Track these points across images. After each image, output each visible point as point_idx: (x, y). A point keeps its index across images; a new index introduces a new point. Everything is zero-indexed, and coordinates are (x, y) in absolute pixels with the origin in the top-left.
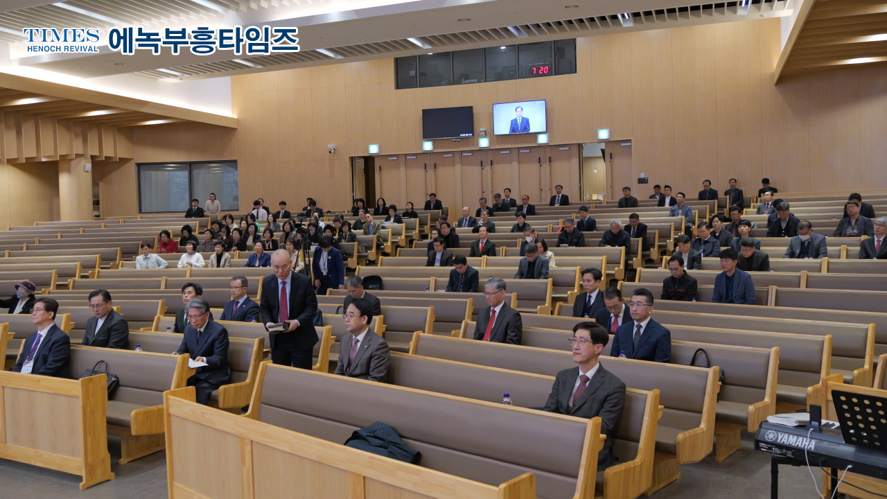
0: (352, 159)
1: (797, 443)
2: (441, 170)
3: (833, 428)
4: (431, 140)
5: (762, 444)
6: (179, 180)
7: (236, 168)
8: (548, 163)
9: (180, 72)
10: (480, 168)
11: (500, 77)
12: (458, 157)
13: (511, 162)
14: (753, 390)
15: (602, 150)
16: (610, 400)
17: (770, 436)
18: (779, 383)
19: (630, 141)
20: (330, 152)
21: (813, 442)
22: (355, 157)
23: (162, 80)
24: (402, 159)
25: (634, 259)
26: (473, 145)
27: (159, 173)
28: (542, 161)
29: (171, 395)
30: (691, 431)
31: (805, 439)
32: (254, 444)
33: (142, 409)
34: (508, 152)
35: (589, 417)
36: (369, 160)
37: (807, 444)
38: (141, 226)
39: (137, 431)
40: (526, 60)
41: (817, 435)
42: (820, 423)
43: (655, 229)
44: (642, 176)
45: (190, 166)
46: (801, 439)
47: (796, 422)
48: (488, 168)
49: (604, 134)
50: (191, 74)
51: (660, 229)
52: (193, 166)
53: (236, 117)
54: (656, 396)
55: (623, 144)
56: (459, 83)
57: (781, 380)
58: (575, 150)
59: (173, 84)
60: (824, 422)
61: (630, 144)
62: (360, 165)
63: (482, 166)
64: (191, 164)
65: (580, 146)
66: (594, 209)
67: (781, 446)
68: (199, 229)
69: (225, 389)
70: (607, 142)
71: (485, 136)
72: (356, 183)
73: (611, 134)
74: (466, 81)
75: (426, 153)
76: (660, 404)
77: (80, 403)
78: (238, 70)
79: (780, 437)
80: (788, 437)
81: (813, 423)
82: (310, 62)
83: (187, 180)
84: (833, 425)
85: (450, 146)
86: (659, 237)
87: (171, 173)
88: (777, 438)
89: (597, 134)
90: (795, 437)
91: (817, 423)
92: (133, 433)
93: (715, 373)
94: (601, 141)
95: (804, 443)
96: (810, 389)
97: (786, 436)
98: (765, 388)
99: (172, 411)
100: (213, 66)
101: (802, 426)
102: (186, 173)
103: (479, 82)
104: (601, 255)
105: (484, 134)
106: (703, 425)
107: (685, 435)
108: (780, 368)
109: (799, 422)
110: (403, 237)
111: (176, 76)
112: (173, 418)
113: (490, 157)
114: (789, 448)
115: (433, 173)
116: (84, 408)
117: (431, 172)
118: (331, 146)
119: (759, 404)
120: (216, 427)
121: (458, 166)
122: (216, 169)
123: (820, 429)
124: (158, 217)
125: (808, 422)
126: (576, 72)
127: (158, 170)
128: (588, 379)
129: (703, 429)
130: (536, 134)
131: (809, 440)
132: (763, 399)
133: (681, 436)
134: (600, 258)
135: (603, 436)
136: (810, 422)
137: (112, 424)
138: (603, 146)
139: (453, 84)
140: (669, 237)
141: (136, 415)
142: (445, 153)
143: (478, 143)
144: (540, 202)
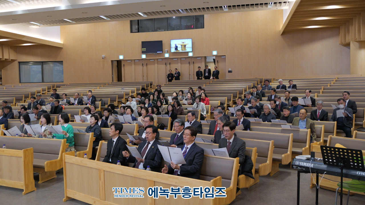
0: (112, 61)
1: (307, 165)
2: (149, 66)
3: (318, 160)
4: (145, 54)
5: (294, 166)
6: (34, 69)
7: (62, 64)
8: (193, 64)
9: (39, 23)
10: (165, 65)
11: (173, 29)
12: (156, 61)
13: (178, 64)
14: (283, 149)
15: (213, 59)
16: (241, 149)
17: (297, 163)
18: (293, 147)
19: (225, 56)
20: (103, 58)
21: (312, 164)
22: (113, 60)
23: (31, 26)
24: (133, 61)
25: (230, 102)
26: (163, 56)
27: (26, 66)
28: (190, 63)
29: (66, 154)
30: (264, 164)
31: (309, 164)
32: (105, 171)
33: (49, 161)
34: (177, 59)
35: (235, 158)
36: (119, 62)
37: (310, 165)
38: (22, 88)
39: (47, 170)
40: (184, 23)
41: (313, 162)
42: (314, 158)
43: (237, 90)
44: (230, 70)
45: (42, 63)
46: (308, 164)
47: (306, 158)
48: (168, 66)
49: (215, 53)
50: (44, 25)
51: (239, 90)
52: (43, 63)
53: (62, 43)
54: (256, 150)
55: (222, 57)
56: (156, 31)
57: (293, 146)
58: (203, 59)
59: (36, 28)
60: (315, 158)
61: (225, 57)
62: (115, 64)
63: (166, 65)
64: (42, 62)
65: (205, 57)
66: (212, 83)
67: (301, 167)
68: (47, 90)
69: (79, 153)
70: (216, 56)
71: (167, 53)
72: (114, 72)
73: (218, 53)
74: (160, 30)
75: (143, 59)
76: (257, 153)
77: (23, 159)
78: (65, 23)
79: (300, 163)
80: (304, 163)
81: (312, 158)
82: (96, 21)
83: (41, 69)
84: (318, 159)
85: (153, 57)
86: (239, 94)
87: (31, 66)
88: (300, 164)
89: (212, 53)
90: (306, 163)
91: (313, 158)
92: (46, 170)
93: (272, 143)
94: (214, 56)
95: (309, 165)
96: (303, 149)
97: (303, 163)
98: (288, 149)
99: (66, 161)
100: (54, 21)
101: (308, 159)
102: (40, 66)
103: (165, 31)
104: (218, 100)
105: (167, 52)
106: (268, 162)
107: (262, 165)
108: (293, 142)
109: (307, 158)
110: (135, 93)
111: (37, 25)
112: (66, 163)
113: (169, 61)
114: (304, 167)
115: (146, 67)
116: (24, 161)
117: (145, 67)
118: (103, 56)
119: (286, 154)
120: (87, 166)
121: (156, 65)
122: (51, 65)
123: (314, 160)
124: (28, 85)
125: (310, 158)
126: (204, 28)
127: (25, 65)
128: (231, 143)
129: (268, 163)
130: (188, 52)
131: (311, 164)
132: (287, 152)
133: (260, 165)
134: (218, 102)
135: (239, 165)
136: (311, 158)
137: (35, 167)
138: (214, 58)
139: (154, 31)
140: (242, 94)
141: (47, 163)
142: (151, 59)
143: (164, 55)
144: (190, 79)
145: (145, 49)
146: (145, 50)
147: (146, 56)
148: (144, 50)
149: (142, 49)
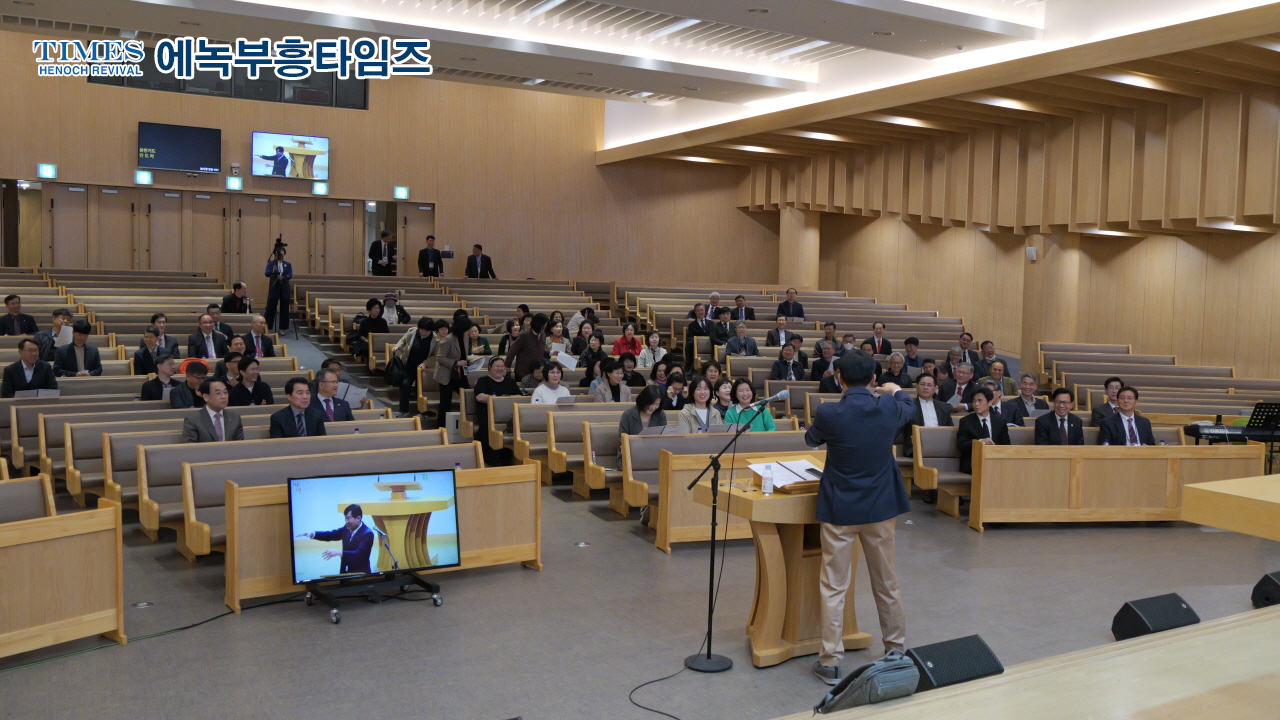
4: (150, 170)
8: (321, 221)
10: (220, 218)
12: (188, 199)
13: (269, 216)
19: (432, 205)
24: (94, 192)
26: (218, 186)
28: (313, 217)
34: (267, 200)
44: (447, 248)
48: (233, 219)
49: (401, 192)
55: (424, 209)
58: (359, 208)
61: (432, 209)
63: (224, 215)
65: (364, 204)
71: (238, 174)
73: (411, 193)
75: (140, 188)
85: (178, 182)
89: (392, 191)
94: (397, 202)
105: (235, 171)
113: (239, 205)
115: (145, 218)
117: (141, 217)
121: (188, 213)
126: (368, 109)
130: (313, 182)
142: (168, 191)
143: (225, 183)
144: (310, 272)
145: (153, 151)
146: (152, 156)
147: (154, 178)
148: (146, 156)
149: (141, 150)
